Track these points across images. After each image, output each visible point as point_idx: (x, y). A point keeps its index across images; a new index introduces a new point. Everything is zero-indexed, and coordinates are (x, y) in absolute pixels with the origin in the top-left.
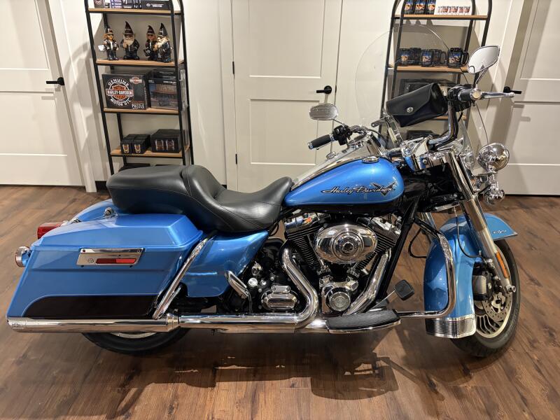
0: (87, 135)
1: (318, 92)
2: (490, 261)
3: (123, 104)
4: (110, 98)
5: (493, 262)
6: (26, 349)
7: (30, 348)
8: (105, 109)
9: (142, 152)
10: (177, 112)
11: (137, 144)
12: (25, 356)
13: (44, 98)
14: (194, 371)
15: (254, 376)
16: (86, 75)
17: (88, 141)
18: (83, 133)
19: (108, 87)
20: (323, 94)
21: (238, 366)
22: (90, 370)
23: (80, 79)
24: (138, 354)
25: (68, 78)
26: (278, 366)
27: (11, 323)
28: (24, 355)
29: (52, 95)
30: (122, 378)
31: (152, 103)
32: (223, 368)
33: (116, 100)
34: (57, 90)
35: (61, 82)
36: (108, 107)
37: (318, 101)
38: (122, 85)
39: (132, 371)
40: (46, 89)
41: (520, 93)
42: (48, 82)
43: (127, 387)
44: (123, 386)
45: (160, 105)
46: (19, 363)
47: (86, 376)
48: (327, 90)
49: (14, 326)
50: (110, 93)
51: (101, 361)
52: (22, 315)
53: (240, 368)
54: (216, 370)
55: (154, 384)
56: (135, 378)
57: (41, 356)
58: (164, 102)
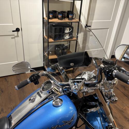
1: (13, 31)
2: (111, 124)
5: (112, 124)
20: (16, 32)
37: (14, 35)
41: (90, 26)
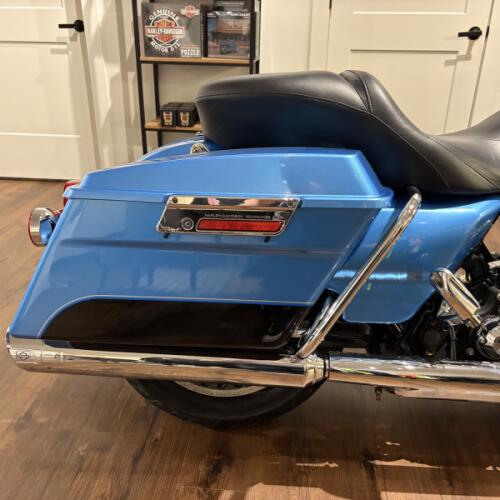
0: (109, 105)
1: (461, 35)
3: (169, 49)
4: (150, 40)
6: (28, 405)
7: (36, 402)
8: (142, 58)
9: (191, 125)
10: (247, 62)
11: (184, 113)
12: (28, 416)
13: (54, 52)
14: (332, 465)
15: (451, 484)
16: (115, 14)
17: (111, 113)
18: (105, 100)
19: (149, 22)
20: (467, 39)
21: (412, 461)
22: (143, 449)
23: (105, 21)
24: (224, 426)
25: (89, 20)
26: (490, 468)
27: (13, 352)
28: (26, 415)
29: (65, 47)
30: (202, 468)
31: (210, 50)
32: (384, 463)
33: (159, 43)
34: (73, 39)
35: (79, 26)
36: (146, 55)
37: (456, 52)
38: (170, 19)
39: (216, 457)
40: (58, 38)
42: (61, 26)
43: (213, 488)
44: (206, 484)
45: (222, 53)
46: (19, 427)
47: (137, 459)
48: (474, 34)
49: (19, 357)
50: (151, 32)
51: (158, 435)
52: (39, 334)
53: (416, 465)
54: (372, 466)
55: (261, 484)
56: (224, 471)
57: (56, 417)
58: (228, 46)
